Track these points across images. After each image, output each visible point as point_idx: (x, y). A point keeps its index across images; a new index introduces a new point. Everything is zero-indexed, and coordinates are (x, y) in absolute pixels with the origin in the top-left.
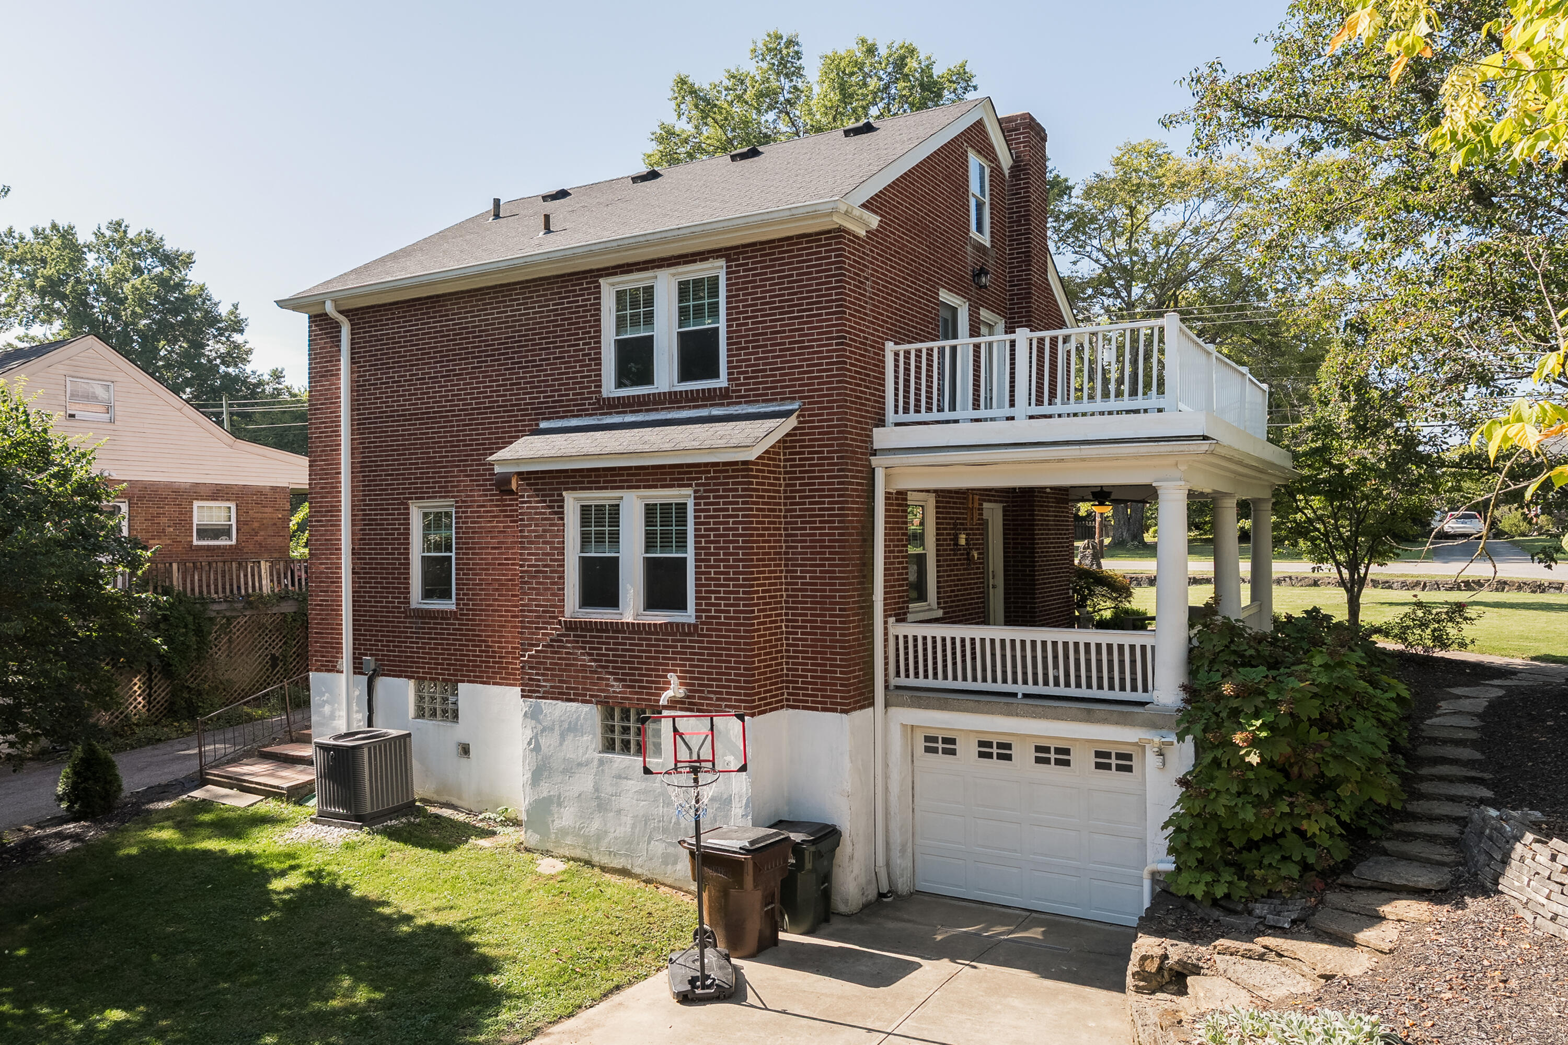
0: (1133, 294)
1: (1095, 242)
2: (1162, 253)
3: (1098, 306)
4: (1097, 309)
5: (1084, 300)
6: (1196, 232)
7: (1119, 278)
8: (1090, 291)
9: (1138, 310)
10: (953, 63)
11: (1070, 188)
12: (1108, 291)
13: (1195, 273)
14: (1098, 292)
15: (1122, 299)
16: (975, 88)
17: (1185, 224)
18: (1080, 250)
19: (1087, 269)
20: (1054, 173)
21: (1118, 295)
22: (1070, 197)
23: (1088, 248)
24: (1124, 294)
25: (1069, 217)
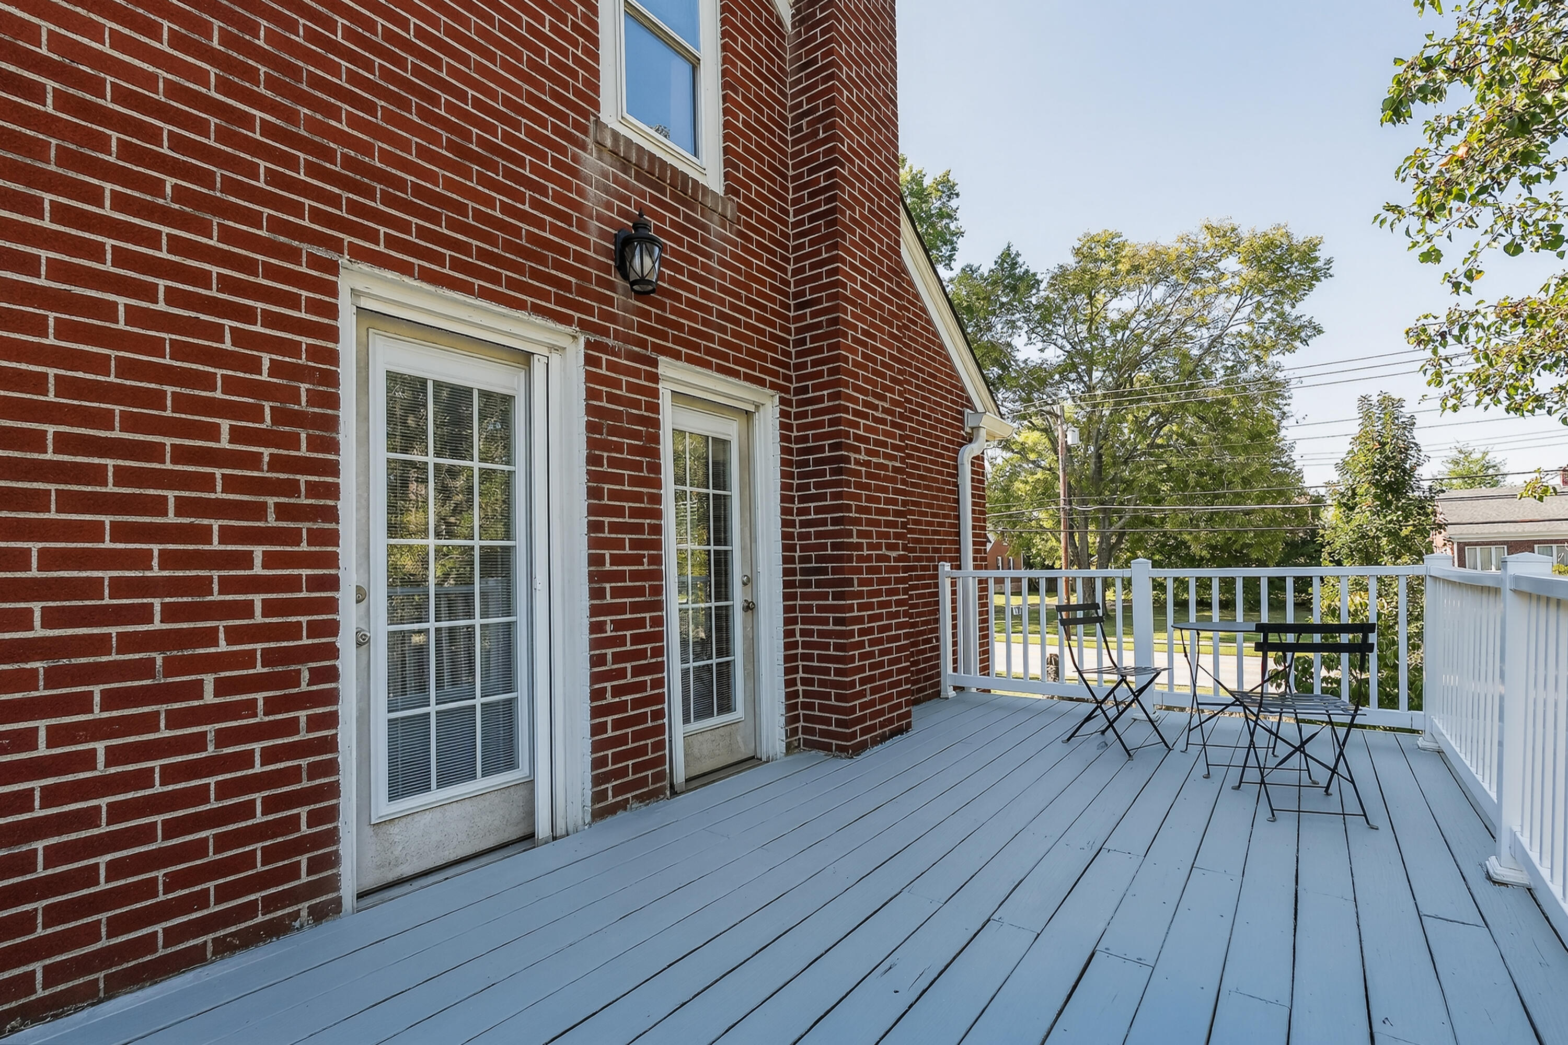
0: (1093, 377)
1: (1061, 331)
2: (1119, 337)
3: (1064, 391)
4: (1063, 393)
5: (1052, 385)
6: (1149, 314)
7: (1081, 364)
8: (1057, 377)
9: (1098, 392)
10: (939, 174)
11: (1038, 282)
12: (1073, 376)
13: (1147, 355)
14: (1064, 379)
15: (1085, 383)
16: (957, 195)
17: (1139, 307)
18: (1048, 338)
19: (1054, 355)
20: (1025, 267)
21: (1080, 378)
22: (1038, 290)
23: (1054, 337)
24: (1086, 379)
25: (1037, 307)
